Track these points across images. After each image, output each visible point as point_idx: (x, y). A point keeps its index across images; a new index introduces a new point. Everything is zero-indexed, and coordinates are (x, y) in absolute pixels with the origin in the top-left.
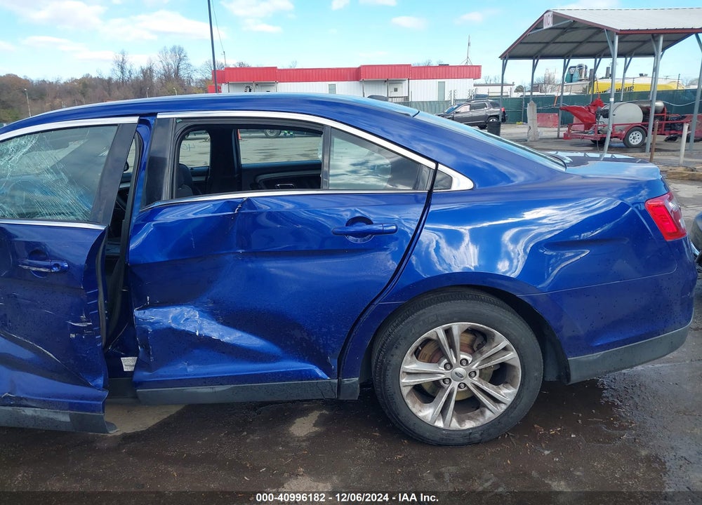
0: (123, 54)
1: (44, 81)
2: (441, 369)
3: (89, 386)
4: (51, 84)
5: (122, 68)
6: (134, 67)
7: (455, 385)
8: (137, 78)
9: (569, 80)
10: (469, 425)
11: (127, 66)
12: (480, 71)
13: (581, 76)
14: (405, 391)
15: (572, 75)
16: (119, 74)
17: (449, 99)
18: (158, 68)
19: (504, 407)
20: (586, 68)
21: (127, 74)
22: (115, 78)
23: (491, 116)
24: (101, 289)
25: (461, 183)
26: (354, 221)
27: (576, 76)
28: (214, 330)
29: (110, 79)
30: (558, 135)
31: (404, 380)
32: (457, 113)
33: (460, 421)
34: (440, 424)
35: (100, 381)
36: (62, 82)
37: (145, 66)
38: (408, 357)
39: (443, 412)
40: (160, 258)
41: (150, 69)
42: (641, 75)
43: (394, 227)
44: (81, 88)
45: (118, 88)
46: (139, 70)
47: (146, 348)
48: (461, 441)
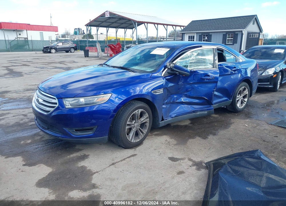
9: (75, 33)
12: (57, 29)
13: (80, 32)
15: (76, 32)
17: (49, 40)
20: (81, 30)
23: (71, 47)
27: (78, 32)
30: (108, 55)
31: (237, 99)
32: (57, 46)
34: (239, 107)
42: (101, 34)
43: (239, 69)
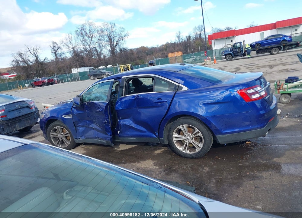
0: (179, 32)
1: (153, 47)
2: (184, 137)
3: (108, 135)
4: (155, 48)
5: (179, 38)
6: (183, 37)
7: (187, 141)
8: (185, 41)
10: (192, 153)
11: (181, 37)
14: (175, 142)
16: (178, 40)
18: (193, 35)
19: (201, 149)
21: (181, 40)
22: (177, 42)
24: (109, 115)
25: (185, 88)
26: (158, 99)
28: (133, 125)
29: (175, 43)
31: (174, 139)
33: (190, 151)
34: (184, 152)
35: (110, 134)
36: (159, 47)
37: (188, 35)
38: (174, 133)
39: (185, 148)
40: (121, 109)
41: (189, 36)
43: (166, 100)
44: (165, 48)
45: (177, 46)
46: (185, 37)
47: (121, 129)
48: (190, 157)
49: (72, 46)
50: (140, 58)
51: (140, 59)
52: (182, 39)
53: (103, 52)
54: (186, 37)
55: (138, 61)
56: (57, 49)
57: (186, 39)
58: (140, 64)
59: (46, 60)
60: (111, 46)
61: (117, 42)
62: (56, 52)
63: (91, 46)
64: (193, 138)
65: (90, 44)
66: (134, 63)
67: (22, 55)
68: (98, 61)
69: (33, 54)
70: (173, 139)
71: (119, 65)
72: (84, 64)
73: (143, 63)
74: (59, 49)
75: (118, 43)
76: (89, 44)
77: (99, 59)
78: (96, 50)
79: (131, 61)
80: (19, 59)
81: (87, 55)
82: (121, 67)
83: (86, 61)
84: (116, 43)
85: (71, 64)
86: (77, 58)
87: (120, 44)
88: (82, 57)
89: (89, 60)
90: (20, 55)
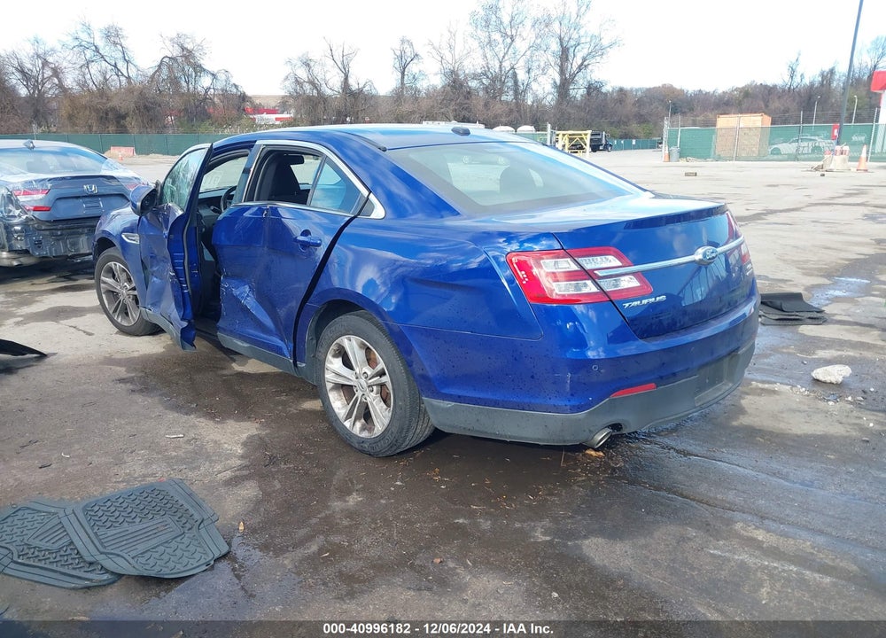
1: (700, 91)
2: (352, 377)
4: (707, 94)
5: (793, 71)
7: (359, 394)
8: (812, 84)
10: (365, 435)
14: (329, 386)
19: (384, 428)
22: (781, 84)
29: (774, 86)
31: (328, 376)
34: (347, 424)
36: (720, 92)
38: (329, 357)
39: (350, 414)
41: (833, 71)
47: (223, 306)
48: (358, 446)
49: (453, 56)
50: (642, 119)
51: (643, 122)
52: (802, 75)
53: (534, 86)
54: (818, 73)
55: (634, 127)
56: (409, 59)
57: (820, 79)
58: (636, 138)
59: (367, 88)
60: (562, 72)
61: (584, 59)
62: (404, 69)
63: (504, 64)
64: (375, 388)
65: (504, 57)
66: (618, 132)
67: (312, 64)
68: (511, 111)
69: (340, 66)
70: (326, 376)
71: (553, 128)
72: (467, 114)
73: (649, 135)
74: (415, 61)
75: (586, 63)
76: (501, 55)
77: (517, 103)
78: (515, 75)
79: (612, 124)
80: (303, 74)
81: (486, 89)
82: (560, 137)
83: (477, 104)
84: (580, 62)
85: (433, 107)
86: (454, 93)
87: (590, 67)
88: (469, 94)
89: (486, 105)
90: (307, 64)
